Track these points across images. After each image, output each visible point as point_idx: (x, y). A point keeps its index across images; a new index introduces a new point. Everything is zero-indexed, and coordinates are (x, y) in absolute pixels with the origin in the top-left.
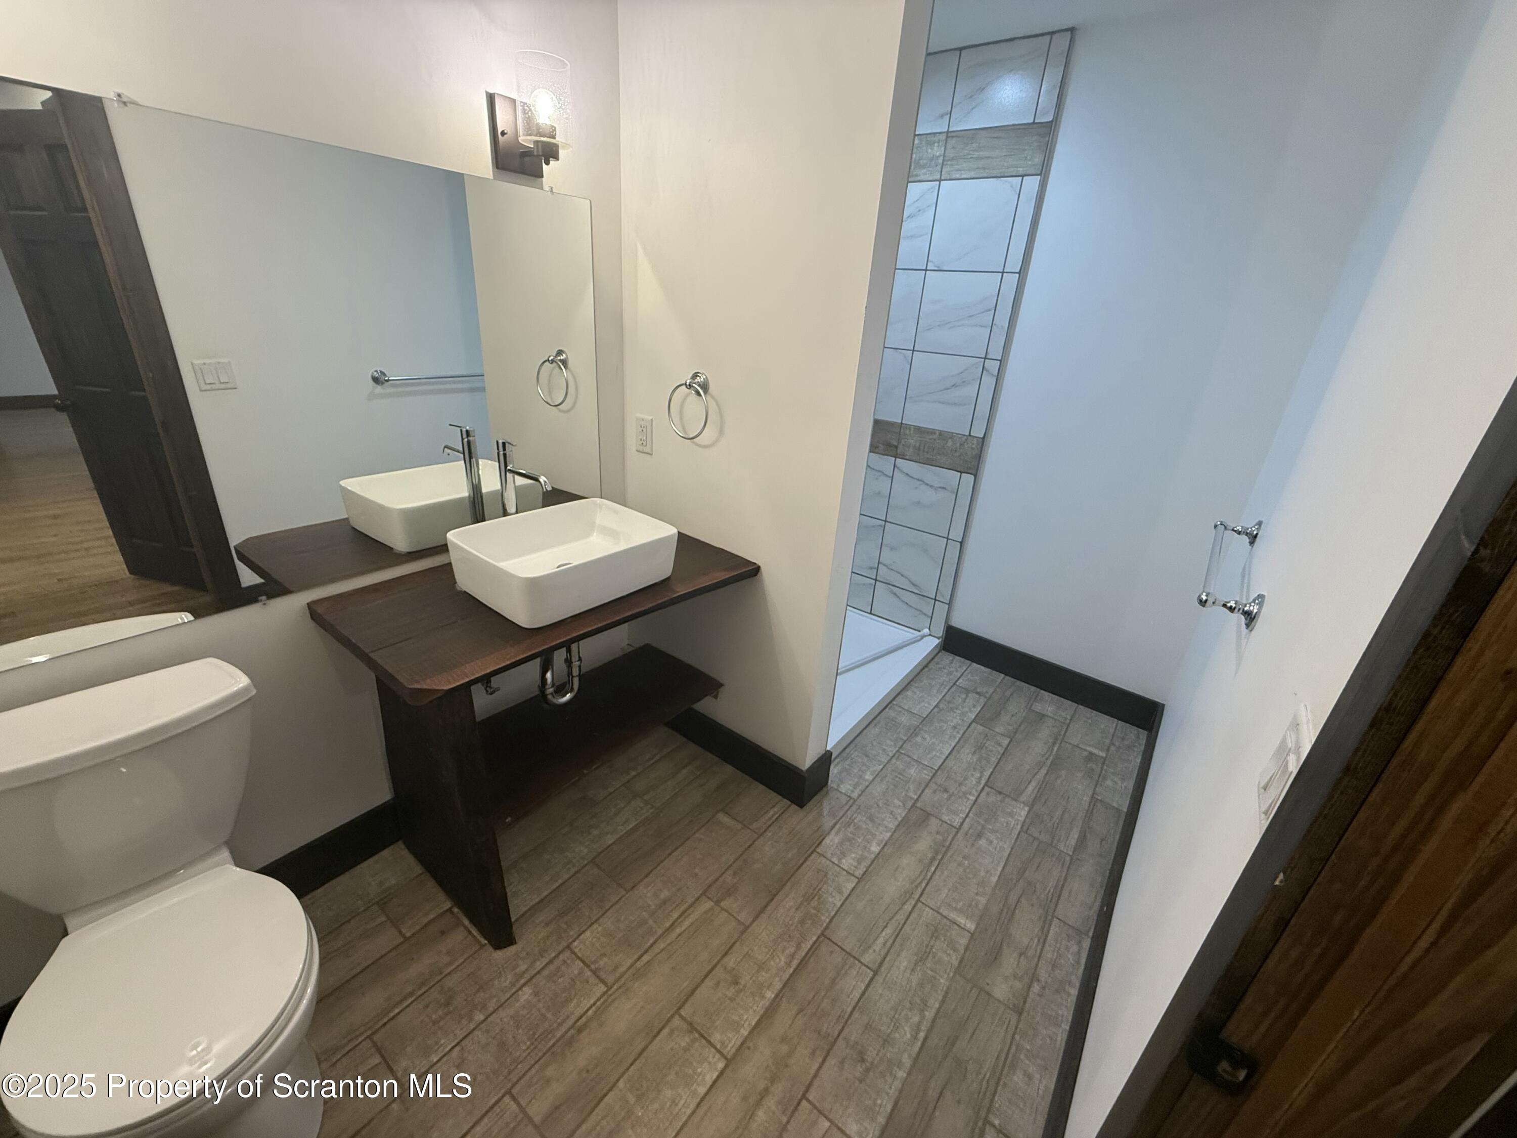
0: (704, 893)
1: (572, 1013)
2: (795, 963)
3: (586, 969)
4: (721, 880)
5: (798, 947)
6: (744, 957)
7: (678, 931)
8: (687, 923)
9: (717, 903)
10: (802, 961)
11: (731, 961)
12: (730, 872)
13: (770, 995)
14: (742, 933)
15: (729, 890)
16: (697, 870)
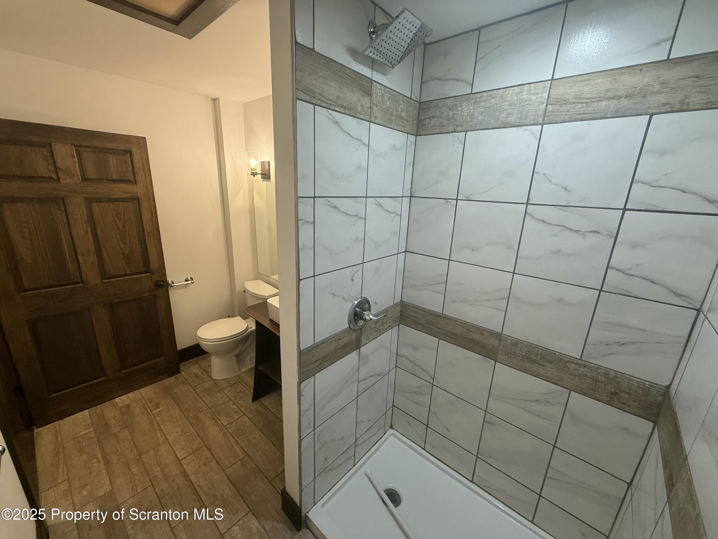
0: (247, 455)
1: (221, 417)
2: (198, 489)
3: (234, 420)
4: (252, 462)
5: (204, 492)
6: (212, 469)
7: (235, 446)
8: (237, 449)
9: (241, 460)
10: (198, 493)
11: (213, 464)
12: (254, 466)
13: (192, 477)
14: (222, 469)
15: (245, 465)
16: (260, 452)
